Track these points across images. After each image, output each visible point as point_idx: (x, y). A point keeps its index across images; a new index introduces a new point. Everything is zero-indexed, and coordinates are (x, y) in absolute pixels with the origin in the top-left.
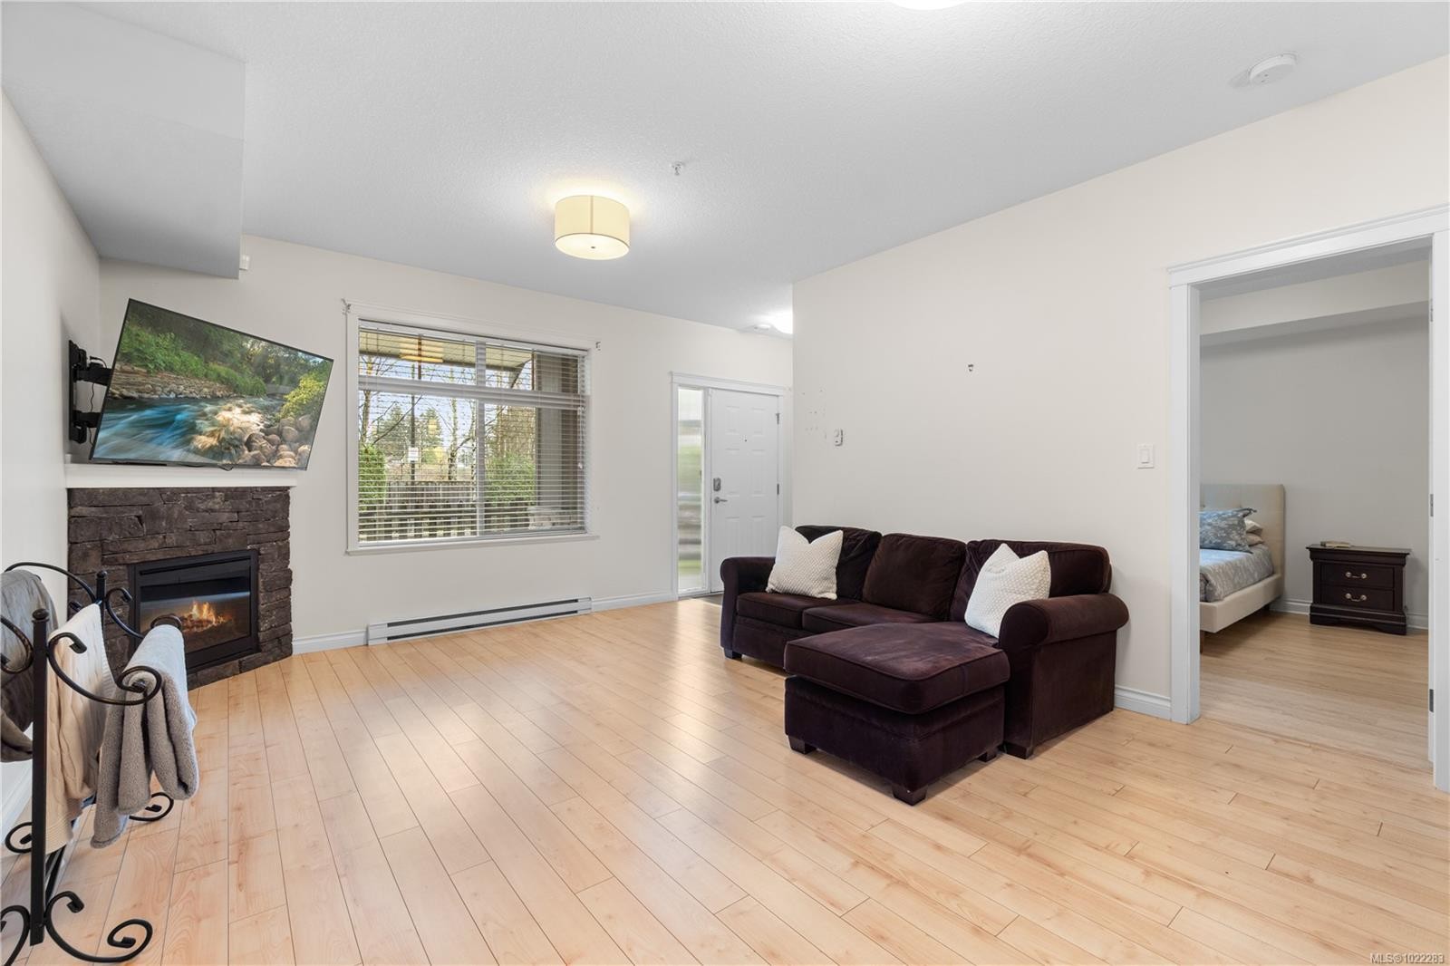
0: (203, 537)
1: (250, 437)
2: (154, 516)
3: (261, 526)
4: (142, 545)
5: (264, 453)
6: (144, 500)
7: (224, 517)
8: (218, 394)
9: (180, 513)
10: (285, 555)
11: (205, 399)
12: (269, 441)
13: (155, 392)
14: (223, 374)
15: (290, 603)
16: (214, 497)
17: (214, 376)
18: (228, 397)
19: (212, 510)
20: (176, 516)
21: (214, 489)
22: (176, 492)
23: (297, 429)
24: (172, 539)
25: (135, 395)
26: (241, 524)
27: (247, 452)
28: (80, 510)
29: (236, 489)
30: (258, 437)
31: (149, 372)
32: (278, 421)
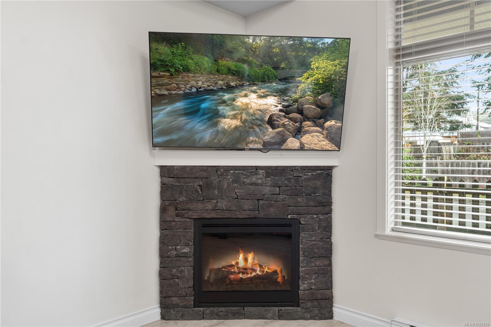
0: (247, 205)
1: (271, 117)
2: (208, 186)
3: (300, 200)
4: (200, 206)
5: (288, 130)
6: (204, 174)
7: (267, 190)
8: (233, 84)
9: (229, 185)
10: (328, 228)
11: (222, 89)
12: (291, 119)
13: (179, 88)
14: (233, 68)
15: (331, 271)
16: (256, 174)
17: (225, 71)
18: (242, 85)
19: (256, 184)
20: (225, 186)
21: (257, 168)
22: (227, 169)
23: (318, 106)
24: (223, 204)
25: (166, 93)
26: (281, 197)
27: (270, 130)
29: (276, 168)
30: (279, 117)
31: (171, 75)
32: (296, 101)
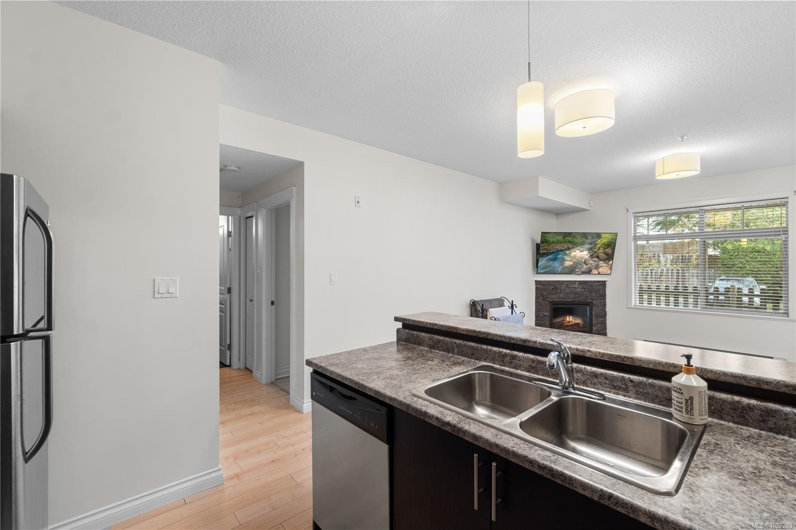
0: (571, 296)
1: (585, 260)
2: (556, 288)
3: (593, 294)
4: (553, 296)
5: (593, 266)
6: (554, 284)
7: (579, 290)
8: (570, 247)
9: (564, 288)
11: (566, 249)
12: (593, 261)
13: (551, 250)
14: (570, 240)
16: (575, 284)
17: (567, 241)
18: (574, 247)
19: (574, 288)
20: (563, 288)
21: (575, 281)
22: (563, 282)
23: (606, 254)
24: (562, 295)
25: (546, 252)
26: (585, 293)
27: (585, 266)
28: (538, 286)
29: (583, 281)
30: (589, 260)
31: (548, 245)
32: (596, 252)
